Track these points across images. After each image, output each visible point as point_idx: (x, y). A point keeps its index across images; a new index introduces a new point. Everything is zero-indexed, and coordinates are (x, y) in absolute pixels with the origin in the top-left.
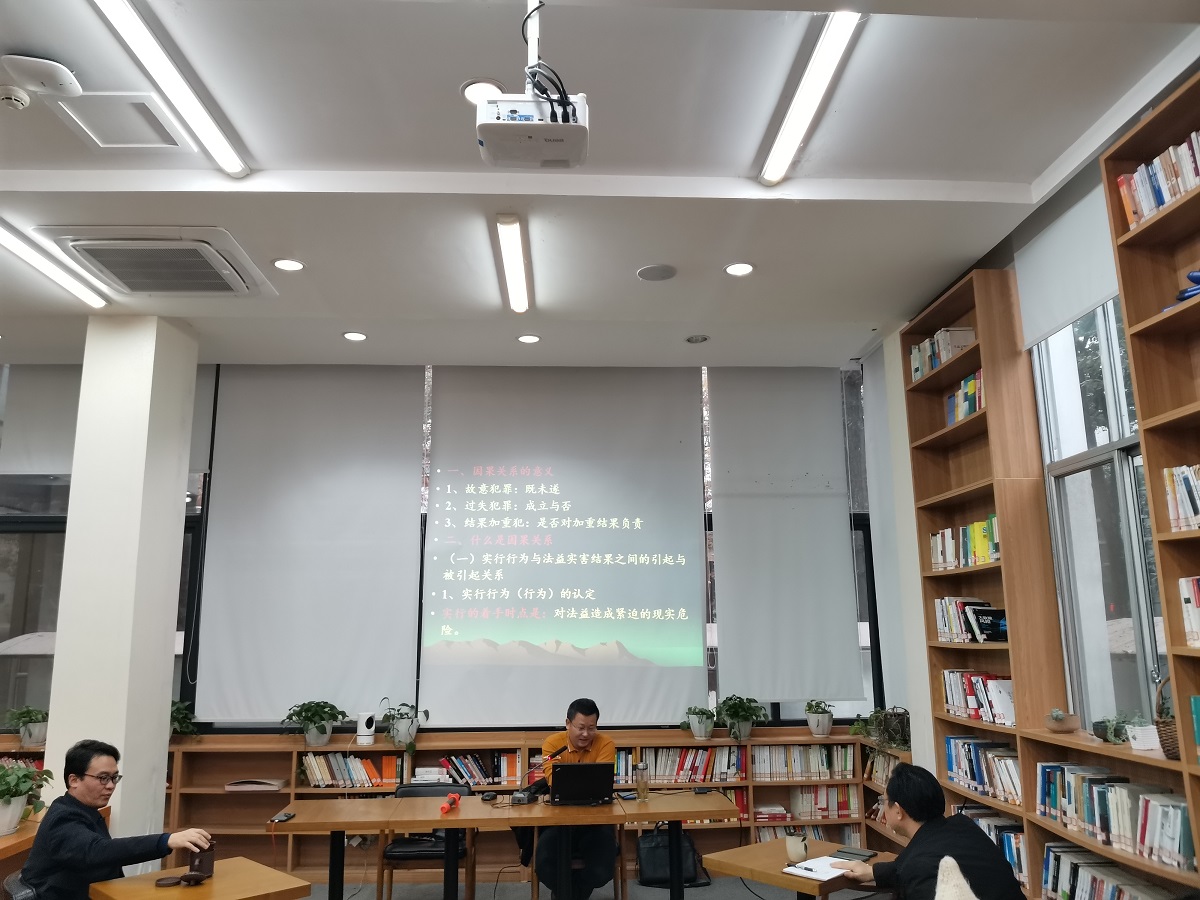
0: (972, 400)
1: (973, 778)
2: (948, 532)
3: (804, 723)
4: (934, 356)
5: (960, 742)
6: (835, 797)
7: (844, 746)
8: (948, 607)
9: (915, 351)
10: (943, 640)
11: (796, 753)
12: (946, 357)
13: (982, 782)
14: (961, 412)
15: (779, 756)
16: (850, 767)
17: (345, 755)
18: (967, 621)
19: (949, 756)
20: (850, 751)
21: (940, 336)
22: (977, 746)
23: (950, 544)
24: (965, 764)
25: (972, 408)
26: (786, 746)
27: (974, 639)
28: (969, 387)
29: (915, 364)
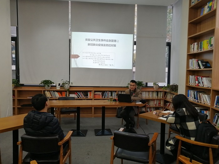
0: (210, 8)
1: (195, 99)
3: (153, 87)
5: (192, 91)
6: (158, 102)
8: (193, 61)
10: (191, 69)
11: (151, 93)
13: (197, 100)
14: (206, 12)
15: (147, 93)
16: (162, 96)
17: (54, 91)
18: (198, 65)
19: (189, 94)
20: (162, 93)
22: (197, 92)
23: (196, 46)
24: (193, 96)
25: (210, 10)
26: (149, 91)
27: (200, 68)
28: (210, 4)
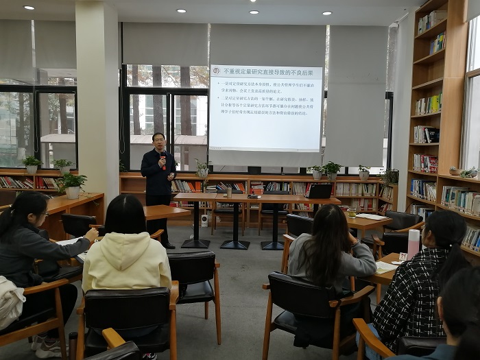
0: (441, 44)
1: (420, 193)
2: (423, 100)
3: (358, 175)
4: (428, 23)
5: (417, 181)
6: (367, 203)
7: (373, 184)
8: (419, 130)
9: (421, 21)
10: (415, 143)
11: (354, 186)
12: (433, 25)
13: (423, 195)
14: (435, 49)
18: (425, 135)
19: (412, 186)
21: (432, 14)
22: (423, 182)
23: (423, 104)
24: (417, 189)
25: (440, 47)
26: (350, 183)
27: (427, 142)
28: (440, 38)
29: (420, 27)
